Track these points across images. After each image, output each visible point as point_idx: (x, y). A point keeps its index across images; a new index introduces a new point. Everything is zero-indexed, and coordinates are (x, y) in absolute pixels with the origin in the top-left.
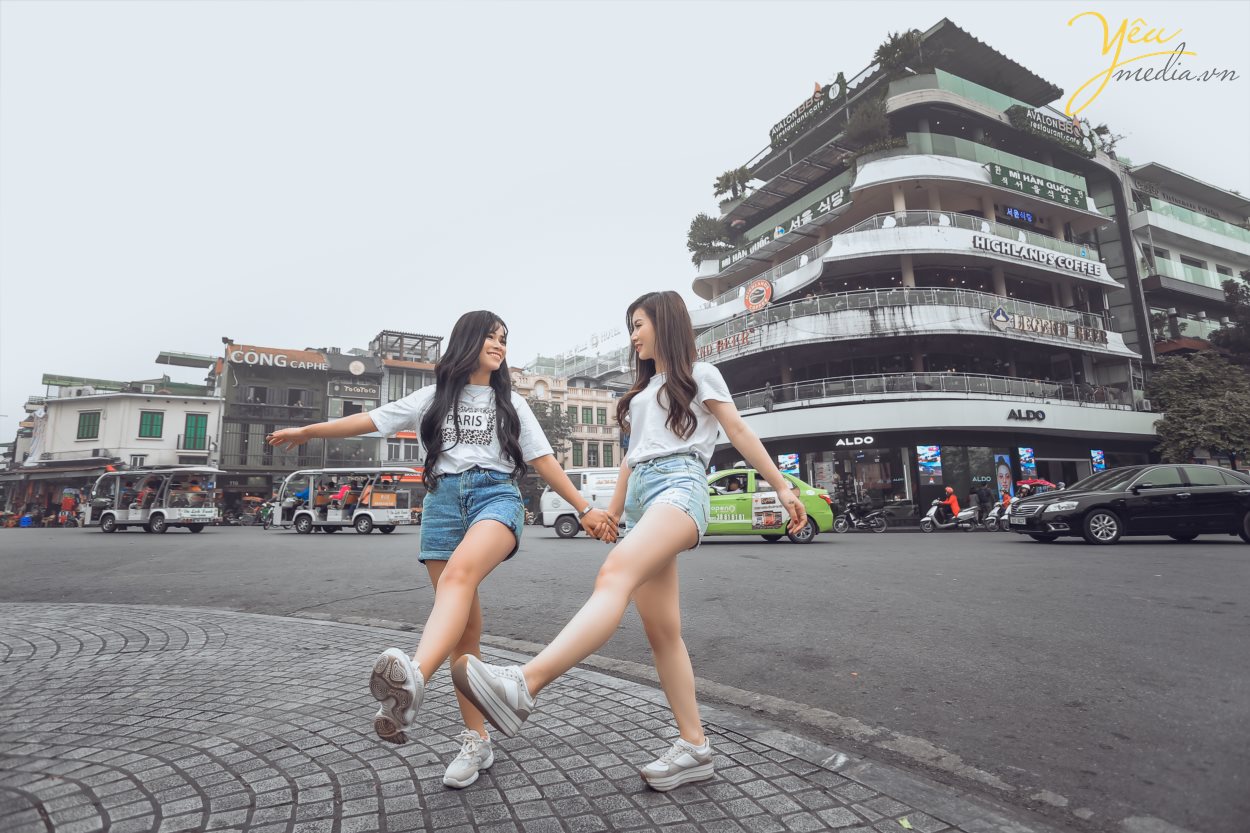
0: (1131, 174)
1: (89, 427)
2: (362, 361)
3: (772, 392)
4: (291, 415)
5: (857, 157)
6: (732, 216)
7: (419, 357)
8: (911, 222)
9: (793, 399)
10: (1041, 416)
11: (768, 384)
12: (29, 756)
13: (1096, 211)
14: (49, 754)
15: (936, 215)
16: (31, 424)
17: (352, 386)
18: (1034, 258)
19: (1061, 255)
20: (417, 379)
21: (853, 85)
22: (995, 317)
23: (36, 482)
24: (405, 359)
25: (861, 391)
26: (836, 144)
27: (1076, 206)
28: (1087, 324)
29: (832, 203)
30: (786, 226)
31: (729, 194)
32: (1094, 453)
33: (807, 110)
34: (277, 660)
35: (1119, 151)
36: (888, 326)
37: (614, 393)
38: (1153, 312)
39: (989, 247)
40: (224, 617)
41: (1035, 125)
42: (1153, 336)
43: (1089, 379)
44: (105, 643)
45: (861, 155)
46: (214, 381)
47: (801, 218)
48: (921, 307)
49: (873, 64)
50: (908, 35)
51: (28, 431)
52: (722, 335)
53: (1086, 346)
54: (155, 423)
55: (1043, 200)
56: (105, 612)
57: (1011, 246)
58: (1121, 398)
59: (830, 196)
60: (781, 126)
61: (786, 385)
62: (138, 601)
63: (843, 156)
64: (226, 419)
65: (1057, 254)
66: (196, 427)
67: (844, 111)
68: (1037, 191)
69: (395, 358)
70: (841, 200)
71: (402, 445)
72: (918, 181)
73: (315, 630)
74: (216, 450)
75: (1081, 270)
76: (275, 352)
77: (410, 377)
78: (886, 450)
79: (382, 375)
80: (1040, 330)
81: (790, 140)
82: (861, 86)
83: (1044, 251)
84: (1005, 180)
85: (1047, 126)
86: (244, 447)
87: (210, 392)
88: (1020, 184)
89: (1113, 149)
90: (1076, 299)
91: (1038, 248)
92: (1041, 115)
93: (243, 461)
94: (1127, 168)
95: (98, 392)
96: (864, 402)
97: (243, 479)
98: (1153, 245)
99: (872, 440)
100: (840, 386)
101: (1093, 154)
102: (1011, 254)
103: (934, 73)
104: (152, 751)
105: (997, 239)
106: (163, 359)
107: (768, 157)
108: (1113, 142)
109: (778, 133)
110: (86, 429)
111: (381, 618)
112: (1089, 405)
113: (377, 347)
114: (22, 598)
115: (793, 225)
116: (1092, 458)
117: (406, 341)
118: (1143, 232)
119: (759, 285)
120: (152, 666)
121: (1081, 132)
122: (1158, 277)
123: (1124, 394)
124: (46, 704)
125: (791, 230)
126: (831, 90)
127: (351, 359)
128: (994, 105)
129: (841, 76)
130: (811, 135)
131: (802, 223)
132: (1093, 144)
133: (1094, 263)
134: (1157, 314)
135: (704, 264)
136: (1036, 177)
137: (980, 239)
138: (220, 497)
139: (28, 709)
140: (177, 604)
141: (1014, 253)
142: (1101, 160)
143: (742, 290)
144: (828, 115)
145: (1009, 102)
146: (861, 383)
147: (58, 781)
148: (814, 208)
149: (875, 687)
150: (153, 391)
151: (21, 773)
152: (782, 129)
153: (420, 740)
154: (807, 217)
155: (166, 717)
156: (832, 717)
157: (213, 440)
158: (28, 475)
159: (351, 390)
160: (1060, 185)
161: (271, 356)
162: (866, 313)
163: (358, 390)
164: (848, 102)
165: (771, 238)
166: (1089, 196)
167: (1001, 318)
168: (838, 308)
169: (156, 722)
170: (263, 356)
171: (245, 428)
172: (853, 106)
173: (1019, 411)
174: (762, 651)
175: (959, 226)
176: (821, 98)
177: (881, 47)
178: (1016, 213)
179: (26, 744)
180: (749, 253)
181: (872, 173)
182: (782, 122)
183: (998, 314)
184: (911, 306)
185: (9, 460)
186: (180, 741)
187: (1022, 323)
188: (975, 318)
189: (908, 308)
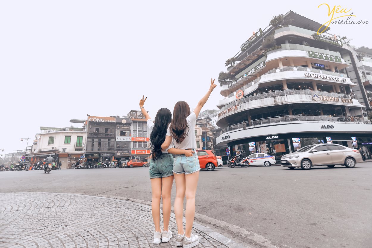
0: (355, 50)
1: (51, 141)
2: (125, 119)
3: (245, 123)
4: (106, 136)
5: (267, 52)
6: (231, 71)
7: (142, 117)
8: (284, 70)
9: (252, 125)
10: (332, 127)
11: (244, 121)
12: (14, 238)
13: (345, 63)
14: (19, 238)
15: (292, 67)
16: (36, 141)
17: (123, 127)
18: (325, 78)
19: (334, 77)
20: (141, 124)
21: (264, 32)
22: (314, 97)
23: (37, 157)
24: (138, 118)
25: (273, 122)
26: (260, 49)
27: (338, 61)
28: (345, 97)
29: (260, 66)
30: (247, 74)
31: (230, 65)
32: (353, 138)
33: (251, 40)
34: (87, 209)
35: (350, 44)
36: (280, 102)
37: (199, 126)
38: (368, 92)
39: (310, 76)
40: (77, 196)
41: (322, 38)
42: (369, 100)
43: (348, 114)
44: (43, 204)
45: (268, 51)
46: (85, 127)
47: (251, 71)
48: (290, 95)
49: (270, 25)
50: (279, 16)
51: (36, 143)
52: (229, 107)
53: (345, 104)
54: (69, 139)
55: (326, 60)
56: (47, 195)
57: (317, 75)
58: (360, 120)
59: (259, 64)
60: (244, 45)
61: (250, 121)
62: (56, 191)
63: (262, 52)
64: (88, 138)
65: (333, 76)
66: (80, 140)
67: (262, 39)
68: (324, 58)
69: (135, 118)
70: (263, 65)
71: (137, 143)
72: (286, 58)
73: (100, 200)
74: (85, 147)
75: (341, 81)
76: (101, 118)
77: (139, 124)
78: (283, 140)
79: (131, 123)
80: (329, 100)
81: (247, 49)
82: (267, 32)
83: (328, 76)
84: (313, 55)
85: (326, 38)
86: (93, 145)
87: (84, 130)
88: (319, 56)
89: (349, 43)
90: (341, 90)
91: (326, 75)
92: (323, 35)
93: (93, 150)
94: (354, 49)
95: (54, 131)
96: (274, 125)
97: (92, 155)
98: (365, 71)
99: (278, 137)
100: (266, 121)
101: (342, 46)
102: (318, 78)
103: (288, 26)
104: (44, 237)
105: (312, 73)
106: (72, 121)
107: (240, 54)
108: (348, 41)
109: (243, 47)
110: (50, 142)
111: (121, 196)
112: (349, 123)
113: (130, 115)
114: (27, 191)
115: (249, 73)
116: (352, 140)
117: (138, 113)
118: (361, 68)
119: (240, 91)
120: (53, 212)
121: (337, 39)
122: (368, 81)
123: (361, 119)
124: (23, 223)
125: (248, 75)
126: (258, 34)
127: (122, 119)
128: (308, 34)
129: (260, 29)
130: (253, 47)
131: (251, 72)
132: (341, 43)
133: (346, 78)
134: (370, 93)
135: (223, 86)
136: (323, 54)
137: (307, 74)
138: (86, 160)
139: (18, 225)
140: (66, 192)
141: (318, 77)
142: (345, 47)
143: (235, 93)
144: (257, 41)
145: (313, 32)
146: (273, 119)
147: (19, 245)
148: (255, 68)
149: (255, 218)
150: (69, 130)
151: (11, 243)
152: (244, 46)
153: (115, 234)
154: (253, 71)
155: (51, 227)
156: (238, 228)
157: (84, 144)
158: (35, 155)
159: (122, 128)
160: (332, 56)
161: (100, 119)
162: (273, 98)
163: (124, 128)
164: (263, 36)
165: (243, 77)
166: (342, 58)
167: (316, 97)
168: (264, 97)
169: (48, 228)
170: (98, 119)
171: (93, 140)
172: (265, 37)
173: (325, 126)
174: (226, 206)
175: (300, 70)
176: (255, 36)
177: (271, 20)
178: (318, 65)
179: (14, 235)
180: (236, 82)
181: (272, 56)
182: (244, 44)
183: (315, 96)
184: (286, 95)
185: (31, 151)
186: (53, 234)
187: (323, 98)
188: (307, 98)
189: (286, 96)
